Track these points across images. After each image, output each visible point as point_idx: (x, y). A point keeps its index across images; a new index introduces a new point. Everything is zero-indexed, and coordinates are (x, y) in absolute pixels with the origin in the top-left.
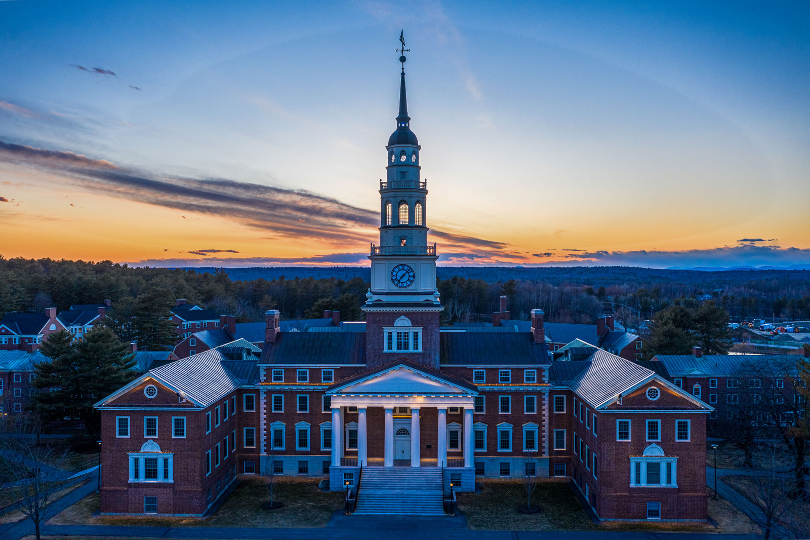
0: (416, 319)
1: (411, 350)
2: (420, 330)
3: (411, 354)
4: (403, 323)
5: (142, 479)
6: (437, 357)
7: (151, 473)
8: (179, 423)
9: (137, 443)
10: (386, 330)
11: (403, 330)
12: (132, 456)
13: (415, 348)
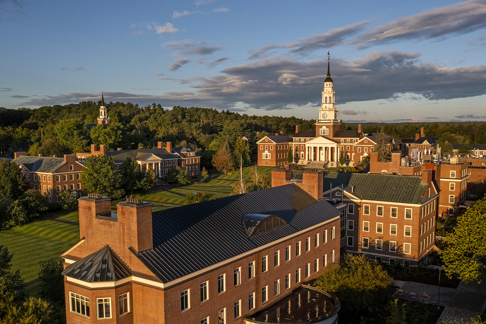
0: (327, 127)
1: (326, 134)
2: (328, 129)
3: (326, 135)
4: (324, 127)
5: (265, 158)
6: (332, 136)
7: (267, 157)
8: (272, 147)
9: (264, 151)
10: (320, 129)
11: (324, 129)
12: (263, 153)
13: (327, 134)
